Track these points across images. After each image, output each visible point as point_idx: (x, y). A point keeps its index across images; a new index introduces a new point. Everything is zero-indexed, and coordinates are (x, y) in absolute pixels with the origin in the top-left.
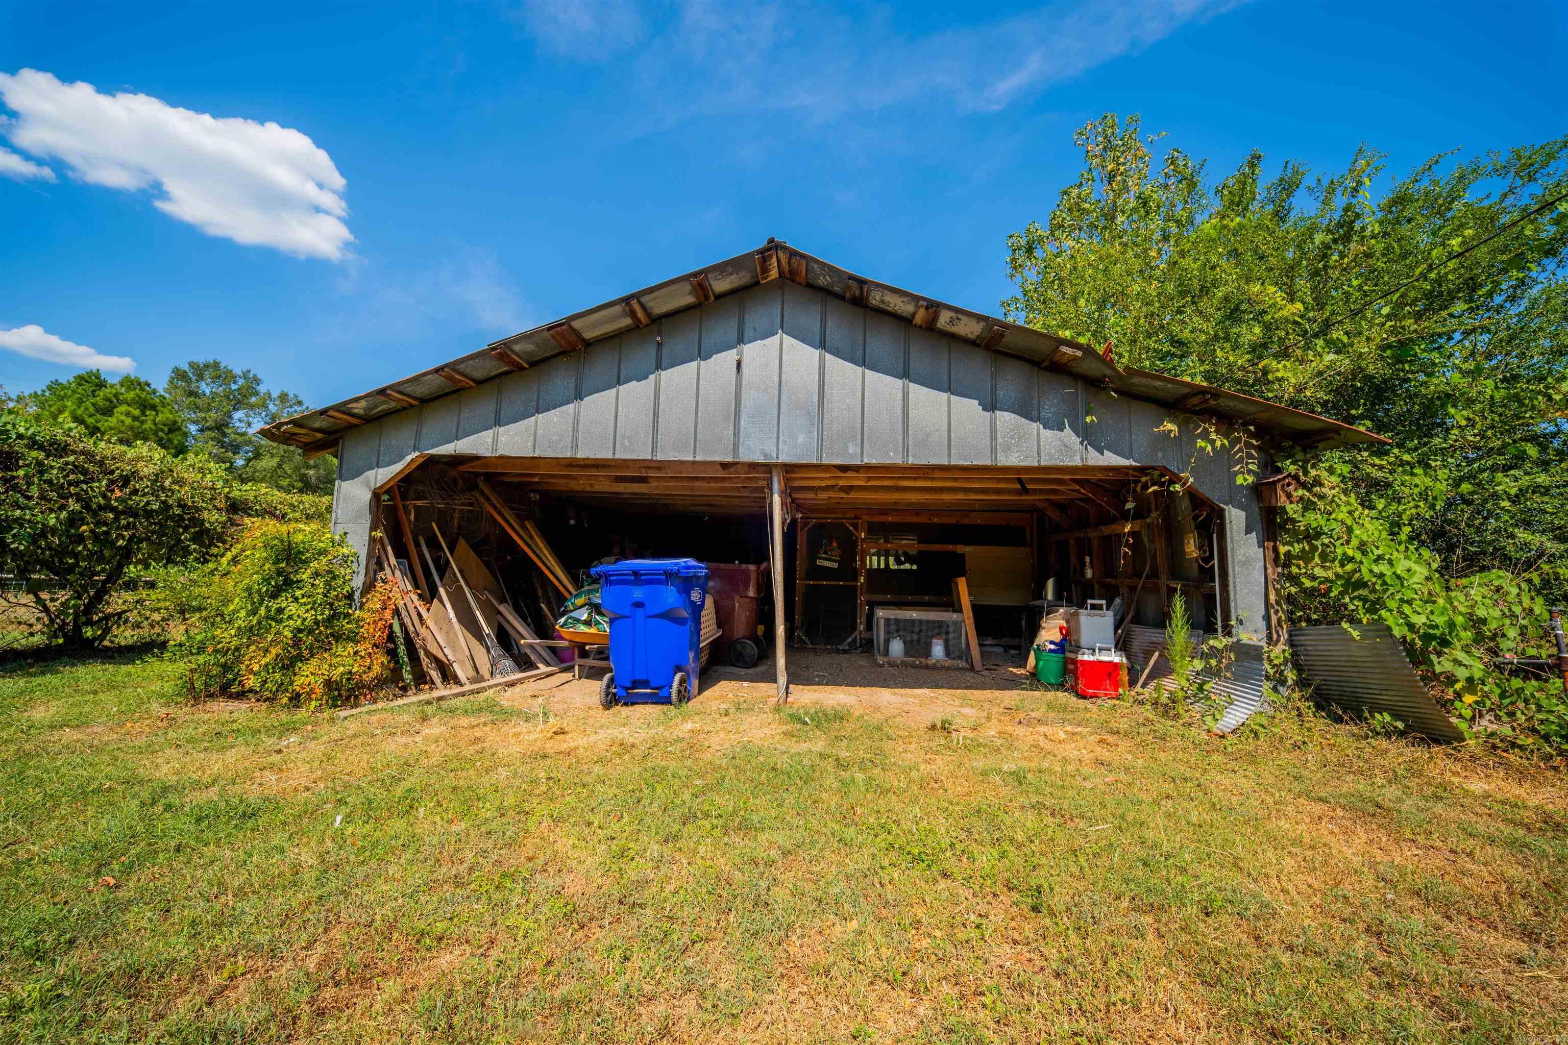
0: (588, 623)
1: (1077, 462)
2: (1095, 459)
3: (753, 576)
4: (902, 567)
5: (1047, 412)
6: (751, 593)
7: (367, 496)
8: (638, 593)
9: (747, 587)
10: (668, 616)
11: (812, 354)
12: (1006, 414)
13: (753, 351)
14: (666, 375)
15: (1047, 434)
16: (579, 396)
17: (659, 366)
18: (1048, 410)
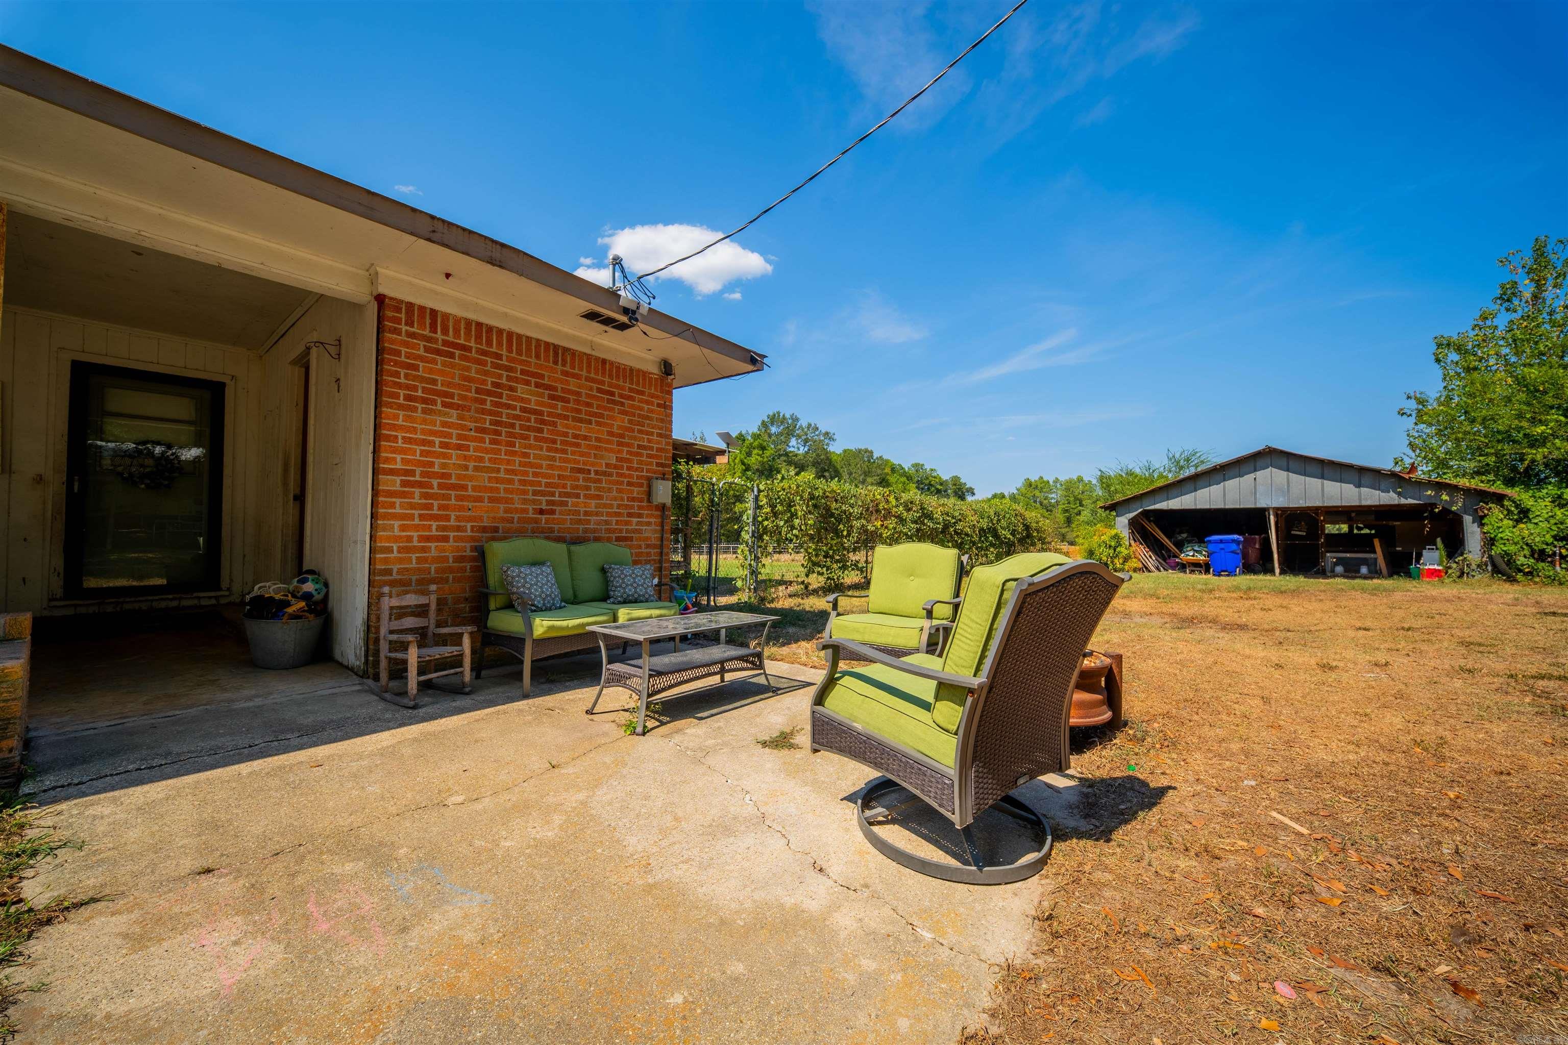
0: (1193, 556)
1: (1396, 502)
2: (1403, 501)
3: (1258, 540)
4: (1362, 532)
5: (1382, 487)
6: (1257, 546)
7: (1127, 521)
8: (1222, 546)
9: (1255, 544)
10: (1233, 552)
11: (1284, 474)
12: (1366, 489)
13: (1259, 474)
14: (1228, 483)
15: (1383, 494)
16: (1196, 490)
17: (1224, 480)
18: (1383, 487)
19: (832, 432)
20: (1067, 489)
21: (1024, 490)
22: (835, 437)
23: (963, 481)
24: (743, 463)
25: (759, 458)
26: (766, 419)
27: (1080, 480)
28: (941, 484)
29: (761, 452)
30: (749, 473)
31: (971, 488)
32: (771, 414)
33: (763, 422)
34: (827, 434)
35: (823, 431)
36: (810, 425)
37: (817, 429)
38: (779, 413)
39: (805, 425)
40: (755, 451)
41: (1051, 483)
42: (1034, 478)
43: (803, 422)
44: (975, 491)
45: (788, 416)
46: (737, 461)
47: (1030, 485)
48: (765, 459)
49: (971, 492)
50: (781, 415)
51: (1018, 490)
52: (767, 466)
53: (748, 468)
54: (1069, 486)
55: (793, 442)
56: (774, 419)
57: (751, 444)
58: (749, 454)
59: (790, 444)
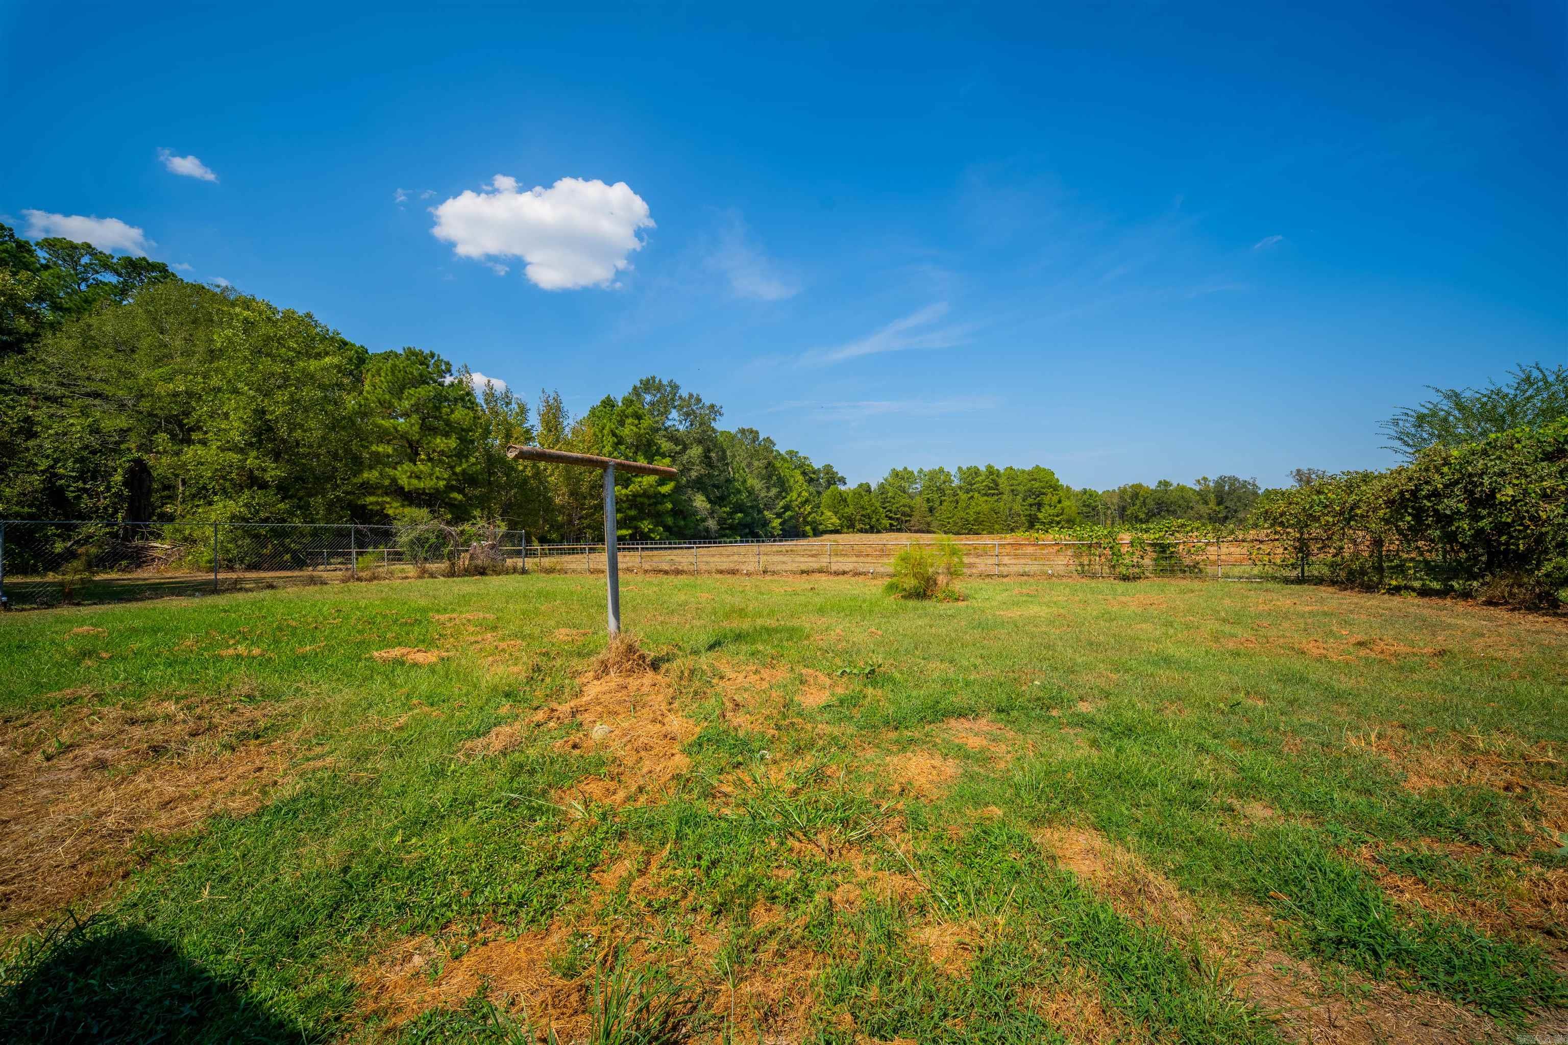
19: (718, 405)
20: (931, 479)
21: (890, 479)
22: (723, 411)
23: (835, 470)
24: (614, 435)
25: (635, 429)
26: (638, 385)
27: (941, 471)
28: (814, 473)
29: (636, 422)
30: (622, 447)
31: (843, 477)
32: (644, 379)
33: (635, 388)
34: (712, 406)
35: (708, 404)
36: (691, 396)
37: (701, 400)
38: (654, 378)
39: (685, 395)
40: (630, 421)
41: (916, 474)
42: (900, 468)
43: (684, 393)
44: (847, 481)
45: (665, 382)
46: (605, 432)
47: (897, 475)
48: (642, 431)
49: (843, 481)
50: (657, 381)
51: (886, 480)
52: (644, 440)
53: (620, 442)
54: (933, 476)
55: (674, 414)
56: (648, 385)
57: (623, 411)
58: (622, 423)
59: (670, 417)
